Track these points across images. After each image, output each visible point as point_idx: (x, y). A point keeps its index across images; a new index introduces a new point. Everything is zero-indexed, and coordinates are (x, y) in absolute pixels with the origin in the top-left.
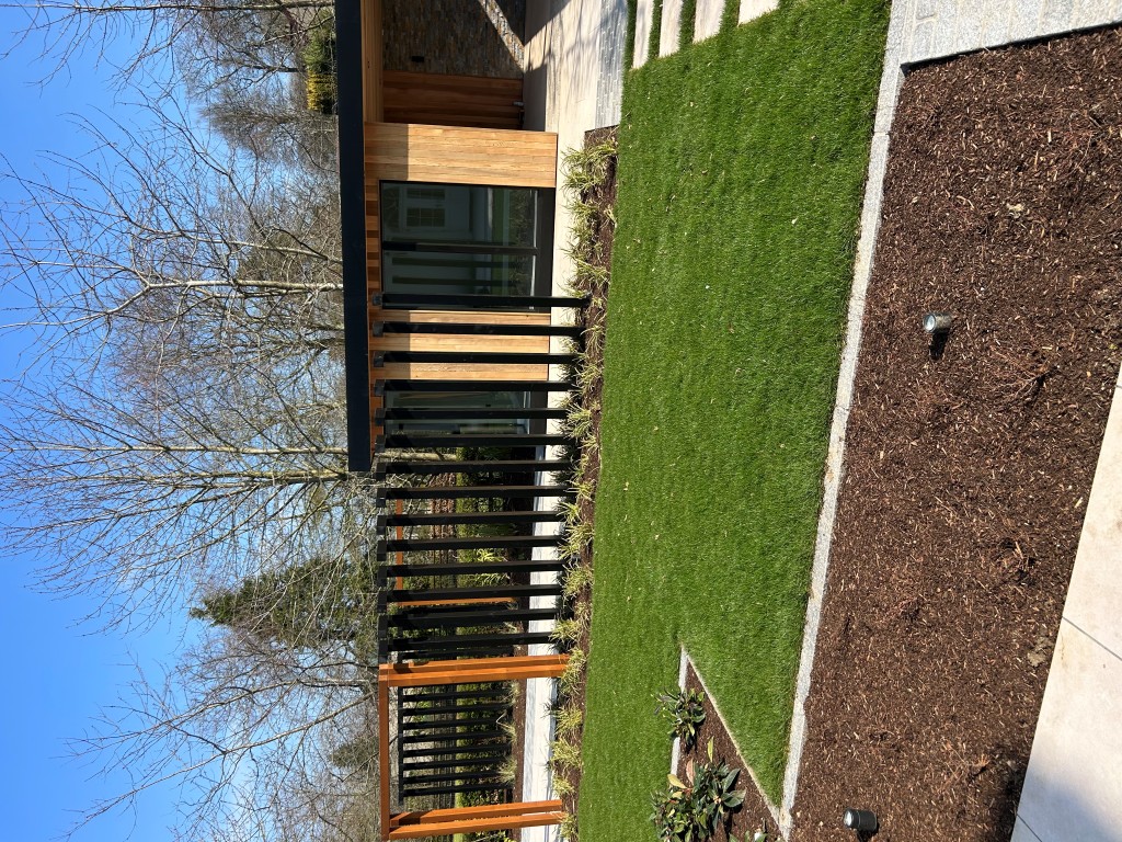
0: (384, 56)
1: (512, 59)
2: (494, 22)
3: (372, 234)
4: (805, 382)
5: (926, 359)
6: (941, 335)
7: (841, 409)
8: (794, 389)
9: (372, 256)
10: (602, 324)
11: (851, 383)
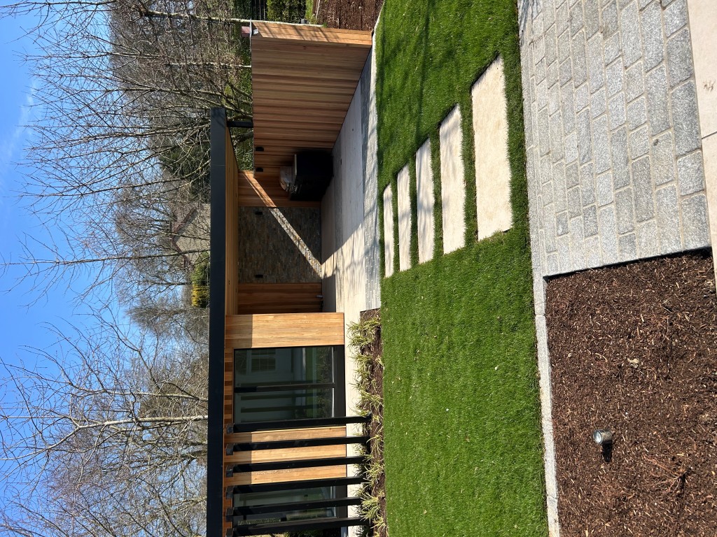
0: (239, 276)
1: (315, 272)
2: (304, 253)
3: (228, 383)
4: (522, 478)
5: (601, 462)
6: (608, 446)
7: (551, 497)
8: (516, 483)
9: (228, 398)
10: (381, 434)
11: (554, 478)
